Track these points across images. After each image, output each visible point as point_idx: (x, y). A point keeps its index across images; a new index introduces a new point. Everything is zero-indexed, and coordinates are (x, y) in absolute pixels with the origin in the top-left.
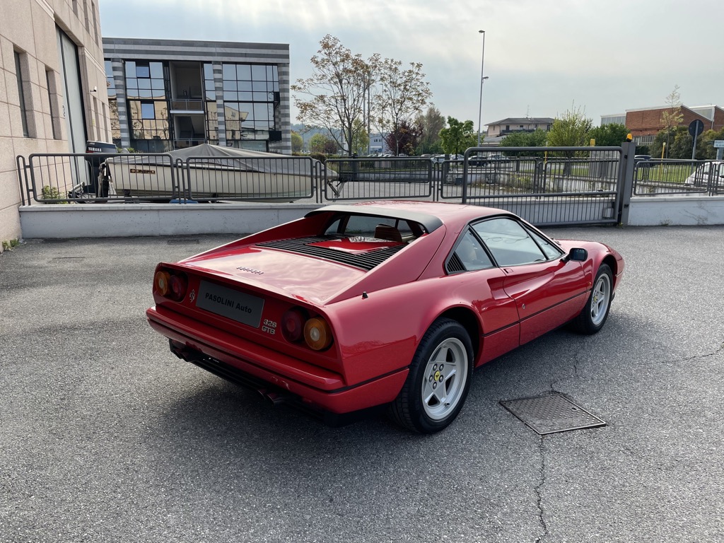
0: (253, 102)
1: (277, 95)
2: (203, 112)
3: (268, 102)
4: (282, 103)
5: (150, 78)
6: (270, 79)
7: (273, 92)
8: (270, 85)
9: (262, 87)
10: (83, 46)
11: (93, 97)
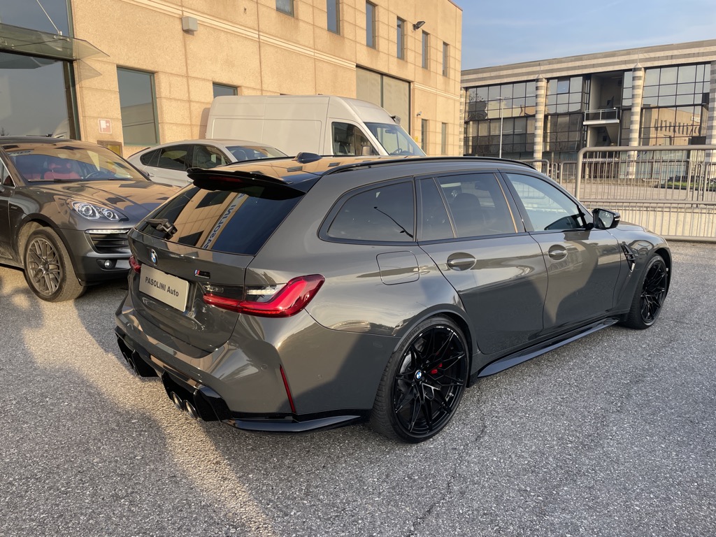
0: (676, 106)
1: (706, 97)
2: (618, 121)
3: (694, 105)
4: (710, 105)
5: (569, 93)
6: (700, 79)
7: (703, 93)
8: (699, 86)
9: (690, 89)
10: (413, 82)
11: (422, 119)
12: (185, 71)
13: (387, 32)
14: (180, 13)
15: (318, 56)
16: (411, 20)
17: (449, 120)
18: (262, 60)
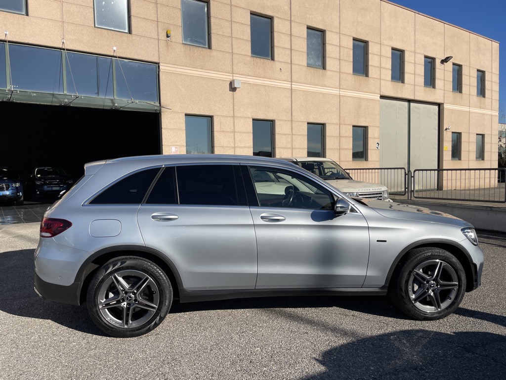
10: (443, 104)
11: (453, 133)
12: (232, 113)
13: (414, 69)
14: (231, 78)
15: (343, 93)
16: (439, 57)
17: (486, 132)
18: (293, 101)
